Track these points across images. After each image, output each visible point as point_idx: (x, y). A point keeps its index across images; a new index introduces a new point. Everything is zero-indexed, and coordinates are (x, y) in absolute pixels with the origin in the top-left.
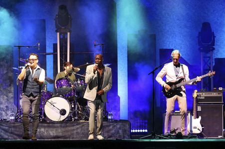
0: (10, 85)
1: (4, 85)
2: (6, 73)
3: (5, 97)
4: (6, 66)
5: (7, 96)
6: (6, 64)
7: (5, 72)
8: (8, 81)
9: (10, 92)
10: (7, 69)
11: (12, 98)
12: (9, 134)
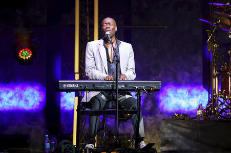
0: (196, 52)
1: (185, 51)
3: (187, 74)
6: (189, 13)
7: (187, 27)
8: (193, 43)
9: (195, 65)
11: (199, 75)
12: (192, 142)
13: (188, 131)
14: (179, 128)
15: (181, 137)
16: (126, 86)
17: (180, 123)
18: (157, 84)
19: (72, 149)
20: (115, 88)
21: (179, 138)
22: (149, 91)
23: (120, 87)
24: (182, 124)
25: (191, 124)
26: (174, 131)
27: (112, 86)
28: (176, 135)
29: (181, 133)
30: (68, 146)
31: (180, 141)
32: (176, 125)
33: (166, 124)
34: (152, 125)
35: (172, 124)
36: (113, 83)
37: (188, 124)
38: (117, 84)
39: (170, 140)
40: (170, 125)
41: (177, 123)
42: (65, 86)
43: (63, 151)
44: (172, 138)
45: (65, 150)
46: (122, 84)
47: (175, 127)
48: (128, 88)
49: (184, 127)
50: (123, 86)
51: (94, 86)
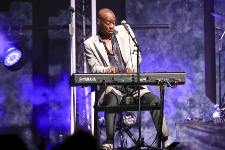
0: (197, 57)
1: (185, 56)
2: (190, 31)
4: (189, 17)
5: (191, 79)
6: (189, 14)
7: (187, 29)
8: (194, 47)
9: (197, 71)
10: (191, 24)
11: (202, 82)
12: (210, 147)
13: (206, 135)
14: (195, 132)
15: (198, 141)
16: (148, 78)
17: (196, 126)
20: (136, 81)
21: (195, 143)
22: (173, 84)
24: (199, 127)
25: (209, 127)
26: (190, 135)
27: (133, 79)
28: (192, 140)
29: (198, 138)
31: (196, 146)
32: (192, 128)
33: (180, 128)
34: (150, 138)
35: (188, 127)
36: (133, 76)
37: (205, 127)
39: (186, 145)
40: (185, 128)
41: (194, 127)
44: (188, 142)
46: (143, 76)
47: (191, 131)
48: (150, 81)
49: (201, 130)
50: (145, 79)
51: (113, 79)
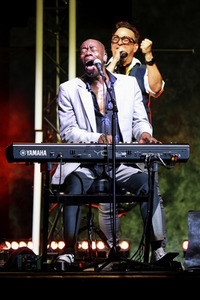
16: (129, 153)
18: (182, 151)
19: (35, 263)
20: (110, 156)
22: (168, 161)
23: (118, 155)
27: (105, 153)
30: (29, 258)
36: (106, 148)
38: (114, 149)
42: (23, 153)
43: (20, 265)
45: (24, 264)
46: (122, 150)
48: (132, 157)
50: (125, 154)
51: (73, 152)
